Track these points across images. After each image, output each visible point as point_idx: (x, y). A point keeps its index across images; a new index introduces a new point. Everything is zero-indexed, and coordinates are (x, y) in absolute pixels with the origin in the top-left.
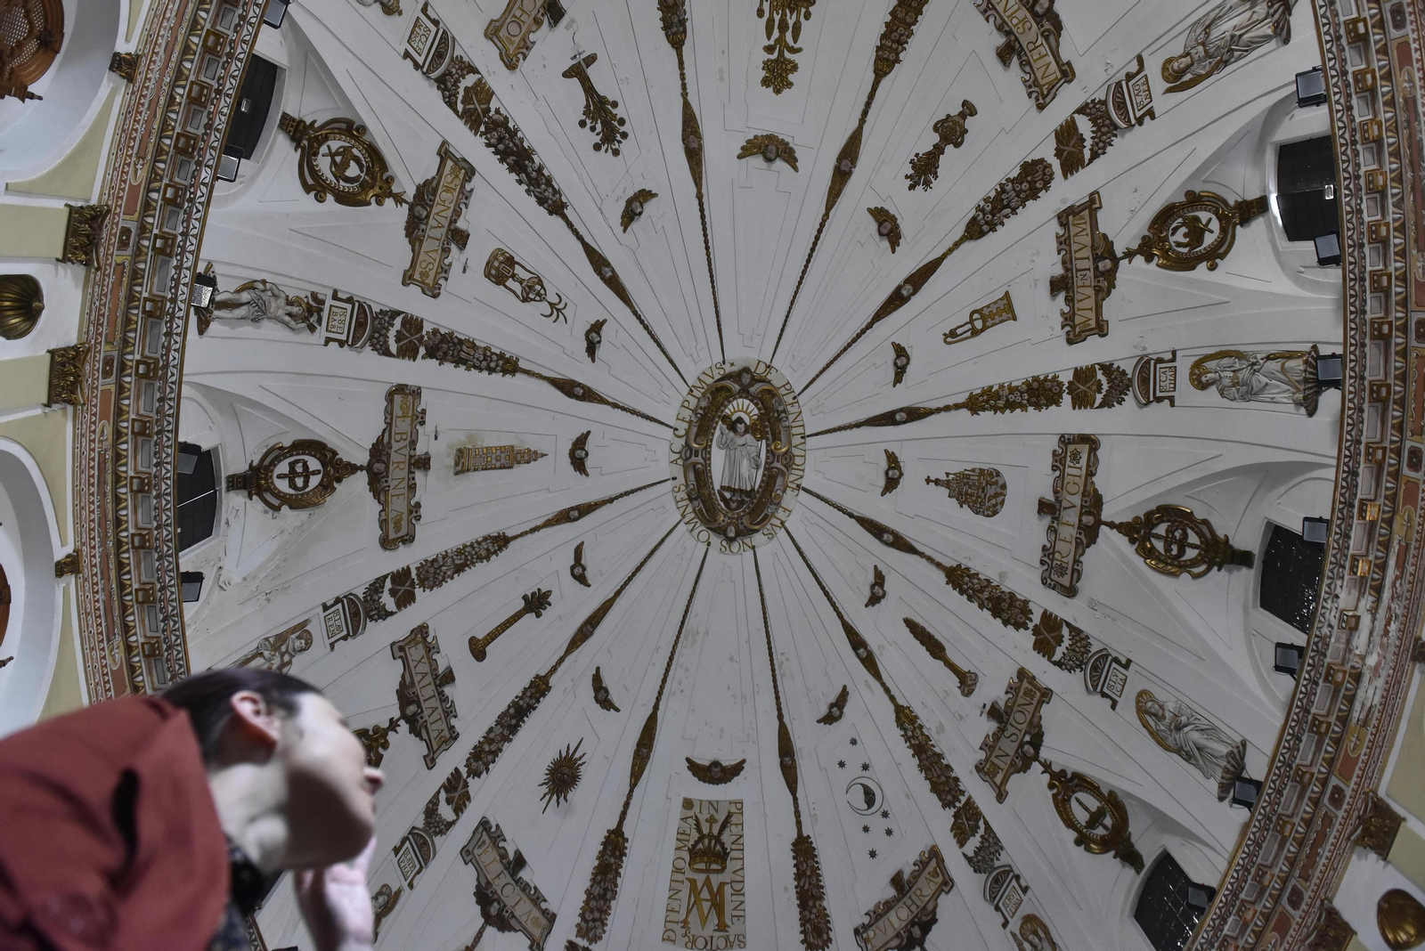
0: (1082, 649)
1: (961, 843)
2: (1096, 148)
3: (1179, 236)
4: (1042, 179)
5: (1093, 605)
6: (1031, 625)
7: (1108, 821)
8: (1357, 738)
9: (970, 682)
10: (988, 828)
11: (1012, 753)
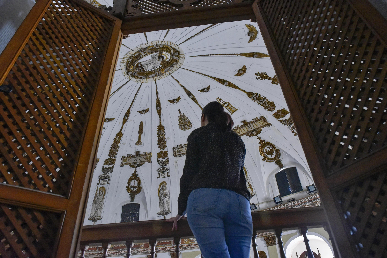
0: (165, 164)
1: (104, 164)
2: (283, 121)
3: (268, 149)
4: (270, 109)
5: (176, 162)
6: (162, 150)
7: (135, 189)
8: (187, 241)
9: (139, 144)
10: (113, 167)
11: (132, 162)
